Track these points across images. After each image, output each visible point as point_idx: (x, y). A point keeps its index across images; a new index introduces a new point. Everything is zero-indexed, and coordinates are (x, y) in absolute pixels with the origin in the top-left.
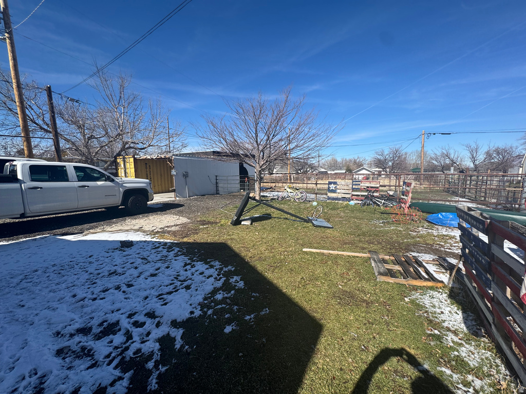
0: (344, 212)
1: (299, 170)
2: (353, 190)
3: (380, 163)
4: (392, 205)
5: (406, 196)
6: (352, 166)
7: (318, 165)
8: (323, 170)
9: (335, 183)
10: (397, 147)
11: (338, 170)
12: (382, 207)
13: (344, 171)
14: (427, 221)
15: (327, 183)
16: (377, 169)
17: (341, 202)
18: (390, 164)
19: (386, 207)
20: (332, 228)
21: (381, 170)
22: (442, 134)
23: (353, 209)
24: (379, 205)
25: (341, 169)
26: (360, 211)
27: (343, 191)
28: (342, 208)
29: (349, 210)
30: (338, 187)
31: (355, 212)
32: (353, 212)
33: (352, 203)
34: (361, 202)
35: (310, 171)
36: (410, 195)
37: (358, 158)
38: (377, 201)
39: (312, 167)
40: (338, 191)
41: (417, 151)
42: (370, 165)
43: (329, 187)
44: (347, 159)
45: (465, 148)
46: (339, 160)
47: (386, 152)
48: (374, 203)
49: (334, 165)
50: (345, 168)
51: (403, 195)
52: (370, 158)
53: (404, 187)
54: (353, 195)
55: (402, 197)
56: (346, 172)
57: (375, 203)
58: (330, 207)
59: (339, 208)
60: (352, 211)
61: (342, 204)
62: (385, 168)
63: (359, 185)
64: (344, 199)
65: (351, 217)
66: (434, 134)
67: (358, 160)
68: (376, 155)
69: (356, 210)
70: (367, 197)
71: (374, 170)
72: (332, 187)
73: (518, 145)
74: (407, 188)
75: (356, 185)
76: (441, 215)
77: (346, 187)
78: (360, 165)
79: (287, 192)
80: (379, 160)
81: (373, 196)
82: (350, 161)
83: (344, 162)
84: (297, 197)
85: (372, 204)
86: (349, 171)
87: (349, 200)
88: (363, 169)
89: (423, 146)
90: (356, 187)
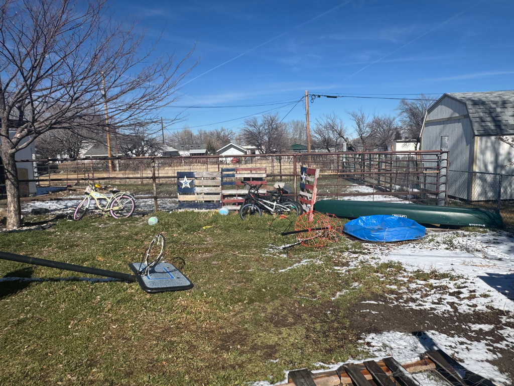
0: (212, 234)
1: (131, 150)
2: (224, 185)
3: (252, 138)
4: (289, 210)
5: (308, 192)
6: (216, 144)
7: (161, 142)
8: (171, 149)
9: (190, 175)
10: (273, 115)
11: (195, 149)
12: (275, 216)
13: (204, 151)
14: (347, 234)
15: (176, 175)
16: (250, 147)
17: (204, 210)
18: (266, 138)
19: (281, 213)
20: (191, 286)
21: (254, 147)
22: (328, 97)
23: (227, 225)
24: (269, 212)
25: (199, 148)
26: (239, 227)
27: (206, 190)
28: (208, 224)
29: (221, 229)
30: (196, 182)
31: (232, 230)
32: (229, 231)
33: (224, 210)
34: (239, 208)
35: (150, 151)
36: (315, 189)
37: (222, 130)
38: (265, 203)
39: (152, 144)
40: (197, 190)
41: (293, 121)
42: (239, 140)
43: (179, 185)
44: (207, 132)
45: (352, 117)
46: (195, 133)
47: (260, 122)
48: (260, 208)
49: (187, 141)
50: (205, 145)
51: (303, 191)
52: (239, 130)
53: (304, 176)
54: (224, 196)
55: (302, 193)
56: (207, 152)
57: (262, 207)
58: (185, 226)
59: (200, 226)
60: (227, 229)
61: (206, 214)
62: (260, 145)
63: (233, 175)
64: (208, 204)
65: (226, 245)
66: (319, 96)
67: (222, 134)
68: (246, 126)
69: (233, 226)
70: (248, 198)
71: (245, 147)
72: (185, 182)
73: (396, 116)
74: (309, 179)
75: (228, 176)
76: (362, 220)
77: (210, 182)
78: (225, 141)
79: (92, 199)
80: (251, 133)
81: (258, 196)
82: (212, 134)
83: (202, 136)
84: (116, 208)
85: (257, 210)
86: (211, 149)
87: (219, 205)
88: (231, 146)
89: (308, 113)
90: (228, 180)
